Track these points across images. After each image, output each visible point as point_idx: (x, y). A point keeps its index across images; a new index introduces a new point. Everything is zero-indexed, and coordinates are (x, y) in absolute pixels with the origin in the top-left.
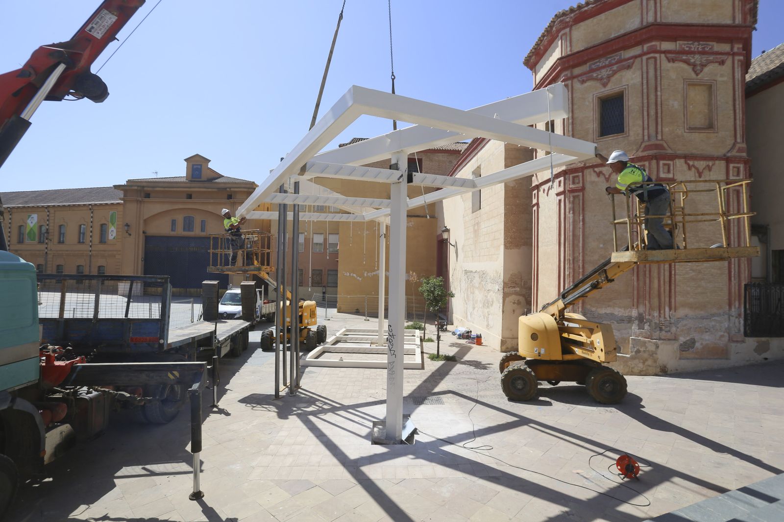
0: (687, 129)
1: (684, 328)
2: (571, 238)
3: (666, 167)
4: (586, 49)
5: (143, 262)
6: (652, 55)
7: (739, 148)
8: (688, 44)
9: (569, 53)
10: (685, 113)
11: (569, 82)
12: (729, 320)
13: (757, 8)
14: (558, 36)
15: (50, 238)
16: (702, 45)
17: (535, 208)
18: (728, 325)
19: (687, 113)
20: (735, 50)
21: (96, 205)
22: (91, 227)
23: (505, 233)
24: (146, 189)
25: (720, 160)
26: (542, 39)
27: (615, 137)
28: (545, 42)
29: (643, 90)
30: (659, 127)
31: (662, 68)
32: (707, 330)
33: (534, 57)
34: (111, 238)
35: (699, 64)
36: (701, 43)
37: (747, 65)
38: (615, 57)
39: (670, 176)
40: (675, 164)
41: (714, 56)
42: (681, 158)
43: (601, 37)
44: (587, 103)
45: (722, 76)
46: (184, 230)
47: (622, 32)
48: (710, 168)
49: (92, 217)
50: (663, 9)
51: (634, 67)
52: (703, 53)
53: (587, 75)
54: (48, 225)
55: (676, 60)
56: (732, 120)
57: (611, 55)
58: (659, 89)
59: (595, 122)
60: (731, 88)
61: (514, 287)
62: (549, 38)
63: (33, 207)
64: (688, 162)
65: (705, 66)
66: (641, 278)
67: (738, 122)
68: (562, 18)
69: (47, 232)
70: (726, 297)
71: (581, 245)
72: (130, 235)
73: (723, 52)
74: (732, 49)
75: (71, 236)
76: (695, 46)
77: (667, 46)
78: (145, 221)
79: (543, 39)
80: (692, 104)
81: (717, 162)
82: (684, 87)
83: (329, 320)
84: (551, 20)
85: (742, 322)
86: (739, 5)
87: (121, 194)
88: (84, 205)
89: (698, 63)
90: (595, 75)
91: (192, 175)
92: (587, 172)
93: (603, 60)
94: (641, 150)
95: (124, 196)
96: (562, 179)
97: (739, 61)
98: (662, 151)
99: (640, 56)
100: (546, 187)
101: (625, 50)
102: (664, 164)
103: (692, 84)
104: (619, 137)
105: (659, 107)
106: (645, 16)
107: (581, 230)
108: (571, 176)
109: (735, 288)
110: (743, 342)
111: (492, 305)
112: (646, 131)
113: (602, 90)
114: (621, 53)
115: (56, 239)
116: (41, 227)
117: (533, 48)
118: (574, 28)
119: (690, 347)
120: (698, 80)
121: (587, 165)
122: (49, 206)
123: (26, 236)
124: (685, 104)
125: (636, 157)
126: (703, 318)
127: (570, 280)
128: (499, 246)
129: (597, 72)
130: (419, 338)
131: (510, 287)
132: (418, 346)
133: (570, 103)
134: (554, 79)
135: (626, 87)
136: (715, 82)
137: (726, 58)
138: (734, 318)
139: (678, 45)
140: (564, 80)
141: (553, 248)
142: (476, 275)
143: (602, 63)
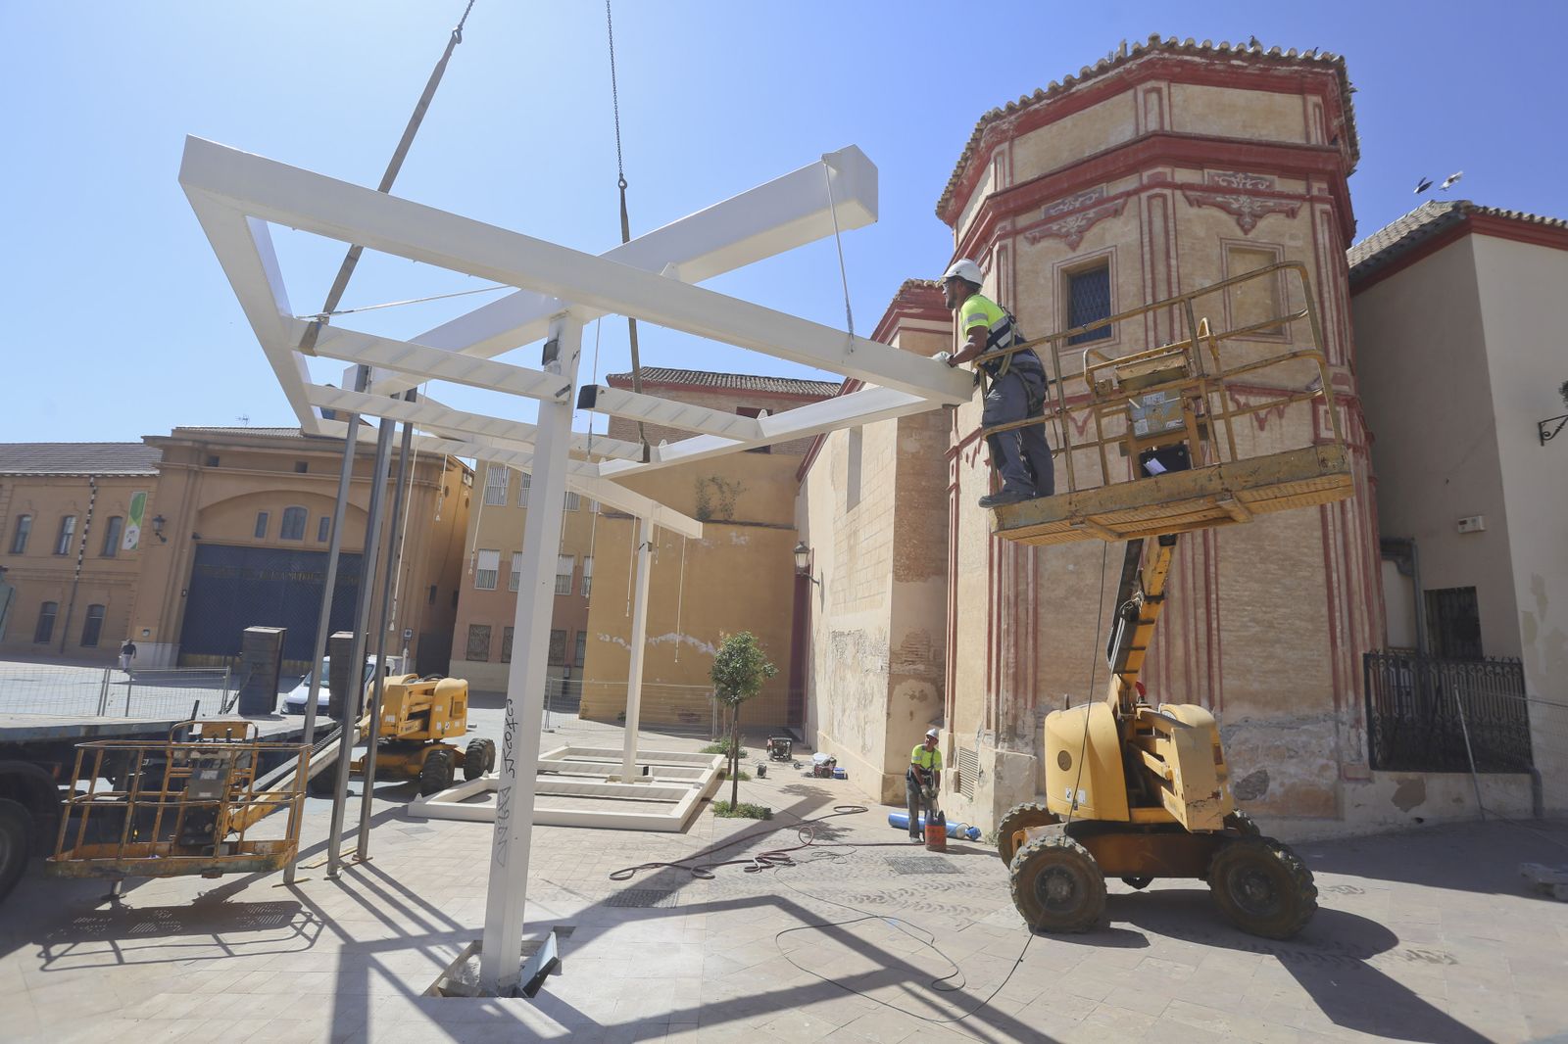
1: (1244, 747)
2: (1012, 553)
4: (1038, 179)
5: (185, 599)
6: (1157, 190)
7: (1336, 375)
8: (1225, 175)
9: (1008, 186)
10: (1227, 302)
11: (1009, 242)
12: (1338, 731)
13: (1353, 127)
14: (990, 159)
16: (1252, 179)
17: (953, 495)
18: (1337, 744)
19: (1230, 303)
20: (1315, 192)
21: (104, 476)
22: (88, 522)
23: (895, 548)
24: (210, 447)
25: (1299, 398)
26: (963, 164)
28: (970, 171)
29: (1143, 255)
31: (1178, 216)
32: (1292, 753)
33: (952, 201)
34: (126, 545)
35: (1249, 213)
36: (1250, 174)
37: (1345, 228)
38: (1092, 195)
41: (1276, 201)
43: (1066, 158)
44: (1042, 281)
45: (1293, 237)
46: (283, 535)
47: (1103, 148)
48: (1280, 411)
49: (92, 502)
50: (1175, 111)
51: (1125, 213)
52: (1254, 193)
53: (1042, 228)
55: (1205, 204)
57: (1086, 191)
58: (1173, 253)
59: (1056, 318)
60: (1312, 260)
61: (913, 662)
62: (976, 162)
64: (1237, 397)
65: (1260, 217)
67: (1329, 324)
68: (994, 124)
70: (1328, 682)
71: (1030, 566)
72: (164, 540)
73: (1291, 193)
74: (1309, 189)
75: (40, 540)
76: (1238, 180)
77: (1183, 175)
78: (201, 513)
79: (966, 166)
80: (1241, 287)
81: (1294, 401)
82: (1221, 253)
83: (552, 732)
84: (976, 126)
85: (1364, 736)
86: (1315, 115)
87: (157, 454)
88: (80, 476)
90: (1055, 227)
93: (1070, 198)
95: (164, 459)
97: (1323, 212)
99: (1136, 192)
100: (969, 449)
101: (1108, 181)
103: (1238, 250)
104: (1102, 345)
105: (1175, 288)
106: (1142, 121)
109: (1345, 662)
110: (1370, 780)
111: (871, 701)
112: (1151, 334)
113: (1070, 256)
114: (1102, 188)
117: (950, 183)
118: (1016, 142)
119: (1259, 790)
120: (1249, 243)
126: (1281, 726)
127: (1008, 641)
128: (886, 576)
129: (1059, 222)
130: (712, 771)
131: (906, 661)
132: (698, 786)
133: (1011, 281)
134: (985, 238)
135: (1114, 249)
136: (1281, 248)
137: (1298, 206)
138: (1347, 727)
139: (1206, 176)
140: (1000, 238)
141: (981, 575)
142: (849, 640)
143: (1070, 203)
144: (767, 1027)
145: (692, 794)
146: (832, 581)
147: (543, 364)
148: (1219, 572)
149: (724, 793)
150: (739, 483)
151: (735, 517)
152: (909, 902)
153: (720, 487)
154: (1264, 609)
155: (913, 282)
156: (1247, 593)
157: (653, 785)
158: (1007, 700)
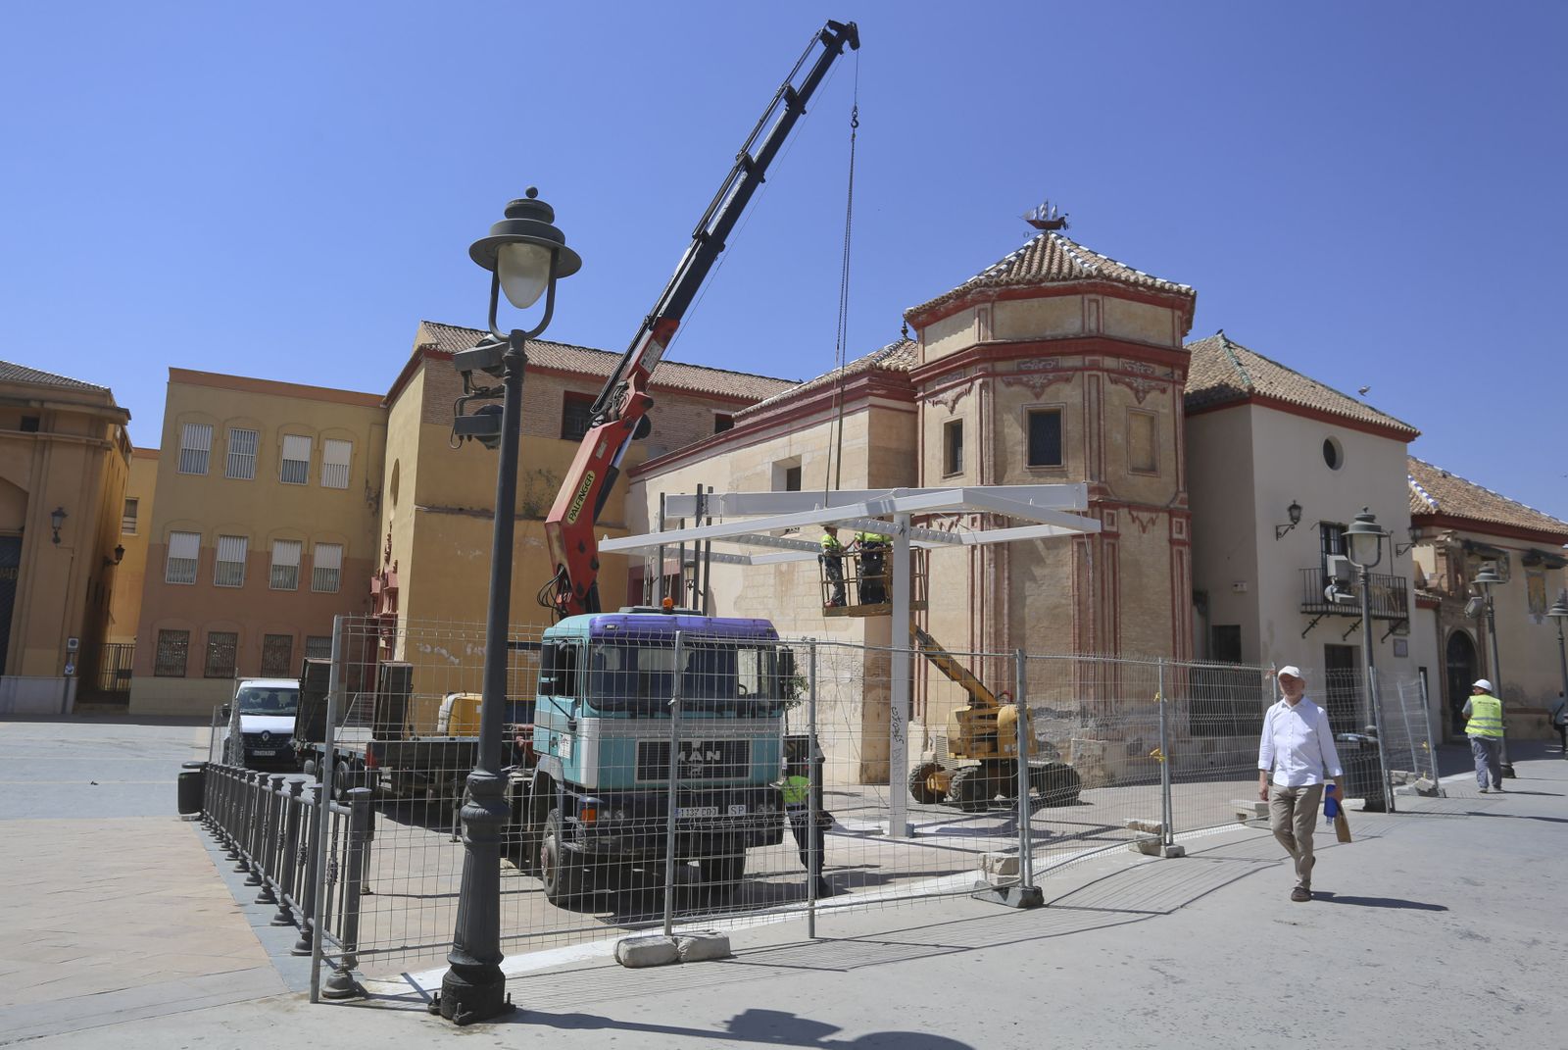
0: (1131, 470)
1: (1131, 724)
3: (1110, 517)
4: (1016, 343)
6: (1094, 371)
7: (1181, 498)
8: (1130, 363)
10: (1128, 449)
11: (990, 380)
12: (1177, 714)
16: (1144, 366)
18: (1176, 721)
19: (1130, 450)
20: (1176, 377)
25: (1163, 512)
27: (1051, 470)
29: (1084, 414)
30: (1103, 466)
31: (1105, 390)
32: (1153, 727)
33: (926, 318)
35: (1142, 390)
36: (1143, 363)
38: (1051, 362)
39: (1115, 529)
40: (1118, 513)
41: (1156, 381)
42: (1126, 507)
44: (1015, 415)
45: (1163, 407)
47: (1061, 332)
48: (1153, 522)
50: (1106, 318)
51: (1073, 382)
52: (1145, 377)
53: (1015, 377)
55: (1120, 383)
56: (1174, 462)
57: (1049, 359)
58: (1102, 417)
59: (1022, 443)
61: (879, 675)
64: (1132, 512)
65: (1148, 392)
67: (1179, 466)
68: (983, 289)
70: (1171, 685)
71: (1006, 612)
73: (1164, 378)
74: (1173, 375)
76: (1138, 367)
77: (1109, 362)
80: (1135, 438)
81: (1161, 514)
82: (1126, 415)
85: (1188, 716)
86: (1178, 323)
89: (1141, 387)
90: (1024, 378)
93: (1035, 361)
97: (1180, 391)
98: (1108, 497)
99: (1081, 369)
101: (1064, 356)
102: (1108, 514)
103: (1135, 414)
104: (1055, 470)
105: (1102, 440)
106: (1087, 321)
109: (1180, 675)
110: (1190, 741)
112: (1088, 469)
113: (1034, 402)
114: (1059, 359)
118: (996, 304)
120: (1140, 409)
124: (1128, 438)
129: (1027, 375)
131: (874, 674)
133: (991, 413)
134: (967, 369)
135: (1064, 404)
136: (1158, 415)
137: (1166, 384)
138: (1180, 711)
139: (1120, 363)
140: (983, 375)
143: (1034, 365)
146: (740, 598)
153: (548, 480)
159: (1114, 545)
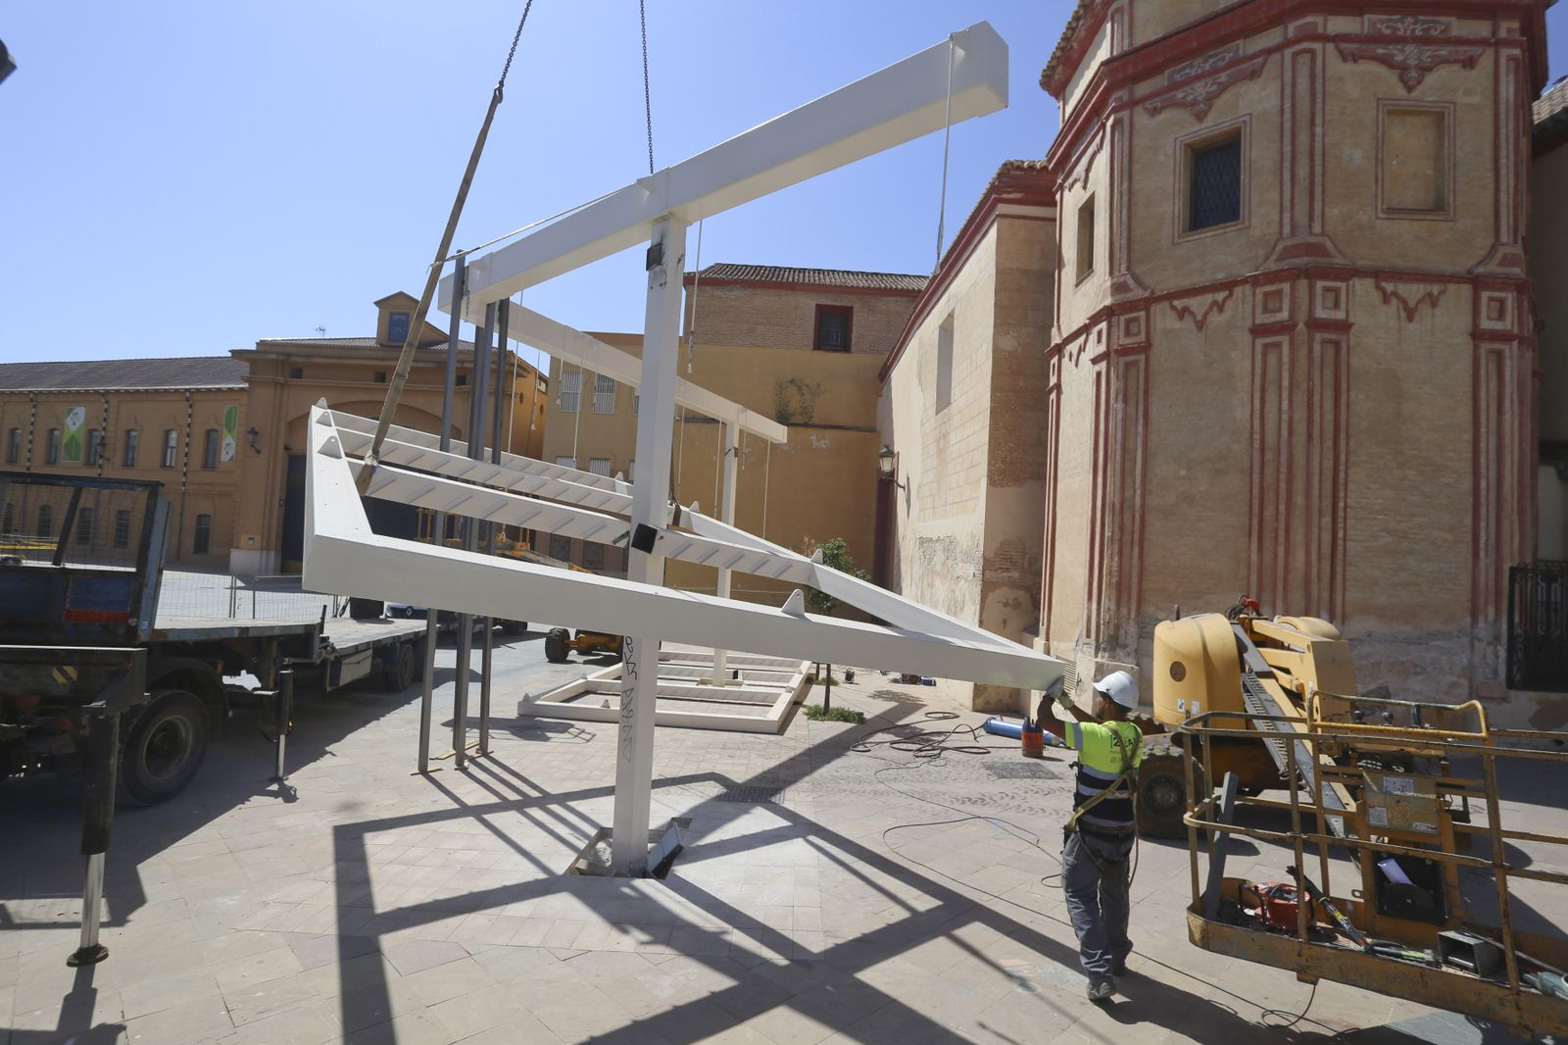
0: (1383, 212)
1: (1365, 662)
2: (1118, 458)
3: (1331, 296)
4: (1164, 39)
5: (283, 509)
6: (1305, 45)
7: (1505, 256)
8: (1389, 20)
9: (1126, 48)
10: (1380, 176)
11: (1125, 114)
12: (1472, 648)
14: (1105, 17)
15: (107, 454)
16: (1423, 23)
17: (1053, 396)
18: (1470, 661)
19: (1383, 176)
20: (1503, 34)
21: (198, 390)
22: (188, 435)
23: (990, 451)
24: (293, 359)
25: (1459, 283)
26: (1074, 25)
27: (1220, 231)
28: (1082, 33)
29: (1282, 123)
30: (1318, 206)
31: (1328, 75)
32: (1419, 670)
33: (1060, 68)
34: (225, 457)
35: (1416, 66)
36: (1421, 18)
37: (1534, 74)
38: (1225, 54)
39: (1340, 315)
40: (1351, 288)
41: (1451, 48)
42: (1367, 277)
43: (1196, 11)
44: (1162, 158)
45: (1468, 92)
48: (1433, 301)
49: (190, 416)
51: (1265, 74)
52: (1425, 40)
53: (1164, 97)
54: (104, 429)
55: (1363, 58)
56: (1490, 192)
57: (1221, 49)
58: (1318, 120)
59: (1177, 200)
60: (1490, 119)
61: (1007, 570)
62: (1090, 22)
63: (78, 392)
64: (1383, 284)
65: (1430, 69)
66: (1268, 544)
67: (1503, 196)
69: (103, 444)
70: (1466, 596)
71: (1138, 471)
72: (259, 452)
73: (1471, 37)
74: (1495, 31)
75: (148, 453)
76: (1406, 26)
77: (1339, 24)
78: (290, 425)
79: (1077, 27)
80: (1398, 156)
81: (1452, 287)
82: (1377, 117)
85: (1503, 654)
87: (245, 368)
88: (177, 391)
89: (1413, 62)
90: (1179, 95)
91: (390, 334)
92: (1157, 309)
93: (1199, 61)
94: (1274, 257)
95: (251, 373)
96: (1104, 325)
97: (1510, 58)
98: (1323, 260)
99: (1279, 48)
100: (1073, 347)
101: (1246, 37)
102: (1327, 290)
103: (1398, 112)
104: (1227, 230)
105: (1318, 161)
107: (1140, 440)
108: (1123, 318)
109: (1487, 575)
110: (1504, 699)
111: (962, 609)
113: (1196, 128)
114: (1238, 45)
115: (118, 458)
116: (91, 432)
117: (1057, 49)
120: (1412, 103)
121: (1158, 293)
122: (107, 392)
123: (62, 452)
124: (1380, 156)
125: (1263, 274)
126: (1409, 641)
127: (1112, 550)
128: (979, 480)
129: (1185, 89)
130: (801, 676)
131: (1000, 568)
132: (789, 690)
133: (1126, 160)
134: (1097, 111)
135: (1247, 118)
136: (1452, 108)
137: (1478, 53)
138: (1483, 645)
139: (1366, 24)
140: (1114, 110)
141: (1083, 480)
142: (938, 547)
143: (1200, 65)
144: (886, 913)
145: (785, 699)
146: (919, 486)
147: (647, 269)
148: (1350, 479)
149: (816, 696)
150: (819, 385)
151: (815, 421)
152: (1011, 805)
153: (799, 388)
154: (1398, 518)
155: (1012, 164)
156: (1380, 501)
157: (744, 688)
158: (1109, 609)
159: (1337, 344)
